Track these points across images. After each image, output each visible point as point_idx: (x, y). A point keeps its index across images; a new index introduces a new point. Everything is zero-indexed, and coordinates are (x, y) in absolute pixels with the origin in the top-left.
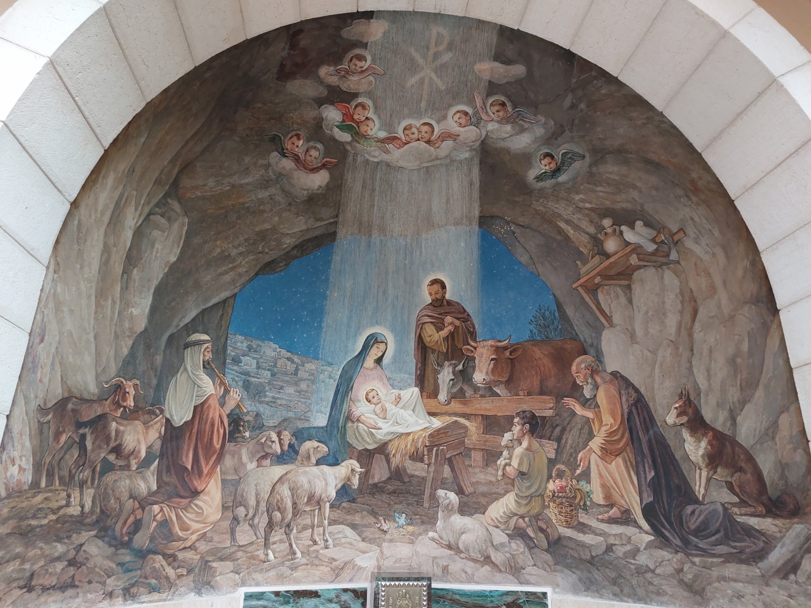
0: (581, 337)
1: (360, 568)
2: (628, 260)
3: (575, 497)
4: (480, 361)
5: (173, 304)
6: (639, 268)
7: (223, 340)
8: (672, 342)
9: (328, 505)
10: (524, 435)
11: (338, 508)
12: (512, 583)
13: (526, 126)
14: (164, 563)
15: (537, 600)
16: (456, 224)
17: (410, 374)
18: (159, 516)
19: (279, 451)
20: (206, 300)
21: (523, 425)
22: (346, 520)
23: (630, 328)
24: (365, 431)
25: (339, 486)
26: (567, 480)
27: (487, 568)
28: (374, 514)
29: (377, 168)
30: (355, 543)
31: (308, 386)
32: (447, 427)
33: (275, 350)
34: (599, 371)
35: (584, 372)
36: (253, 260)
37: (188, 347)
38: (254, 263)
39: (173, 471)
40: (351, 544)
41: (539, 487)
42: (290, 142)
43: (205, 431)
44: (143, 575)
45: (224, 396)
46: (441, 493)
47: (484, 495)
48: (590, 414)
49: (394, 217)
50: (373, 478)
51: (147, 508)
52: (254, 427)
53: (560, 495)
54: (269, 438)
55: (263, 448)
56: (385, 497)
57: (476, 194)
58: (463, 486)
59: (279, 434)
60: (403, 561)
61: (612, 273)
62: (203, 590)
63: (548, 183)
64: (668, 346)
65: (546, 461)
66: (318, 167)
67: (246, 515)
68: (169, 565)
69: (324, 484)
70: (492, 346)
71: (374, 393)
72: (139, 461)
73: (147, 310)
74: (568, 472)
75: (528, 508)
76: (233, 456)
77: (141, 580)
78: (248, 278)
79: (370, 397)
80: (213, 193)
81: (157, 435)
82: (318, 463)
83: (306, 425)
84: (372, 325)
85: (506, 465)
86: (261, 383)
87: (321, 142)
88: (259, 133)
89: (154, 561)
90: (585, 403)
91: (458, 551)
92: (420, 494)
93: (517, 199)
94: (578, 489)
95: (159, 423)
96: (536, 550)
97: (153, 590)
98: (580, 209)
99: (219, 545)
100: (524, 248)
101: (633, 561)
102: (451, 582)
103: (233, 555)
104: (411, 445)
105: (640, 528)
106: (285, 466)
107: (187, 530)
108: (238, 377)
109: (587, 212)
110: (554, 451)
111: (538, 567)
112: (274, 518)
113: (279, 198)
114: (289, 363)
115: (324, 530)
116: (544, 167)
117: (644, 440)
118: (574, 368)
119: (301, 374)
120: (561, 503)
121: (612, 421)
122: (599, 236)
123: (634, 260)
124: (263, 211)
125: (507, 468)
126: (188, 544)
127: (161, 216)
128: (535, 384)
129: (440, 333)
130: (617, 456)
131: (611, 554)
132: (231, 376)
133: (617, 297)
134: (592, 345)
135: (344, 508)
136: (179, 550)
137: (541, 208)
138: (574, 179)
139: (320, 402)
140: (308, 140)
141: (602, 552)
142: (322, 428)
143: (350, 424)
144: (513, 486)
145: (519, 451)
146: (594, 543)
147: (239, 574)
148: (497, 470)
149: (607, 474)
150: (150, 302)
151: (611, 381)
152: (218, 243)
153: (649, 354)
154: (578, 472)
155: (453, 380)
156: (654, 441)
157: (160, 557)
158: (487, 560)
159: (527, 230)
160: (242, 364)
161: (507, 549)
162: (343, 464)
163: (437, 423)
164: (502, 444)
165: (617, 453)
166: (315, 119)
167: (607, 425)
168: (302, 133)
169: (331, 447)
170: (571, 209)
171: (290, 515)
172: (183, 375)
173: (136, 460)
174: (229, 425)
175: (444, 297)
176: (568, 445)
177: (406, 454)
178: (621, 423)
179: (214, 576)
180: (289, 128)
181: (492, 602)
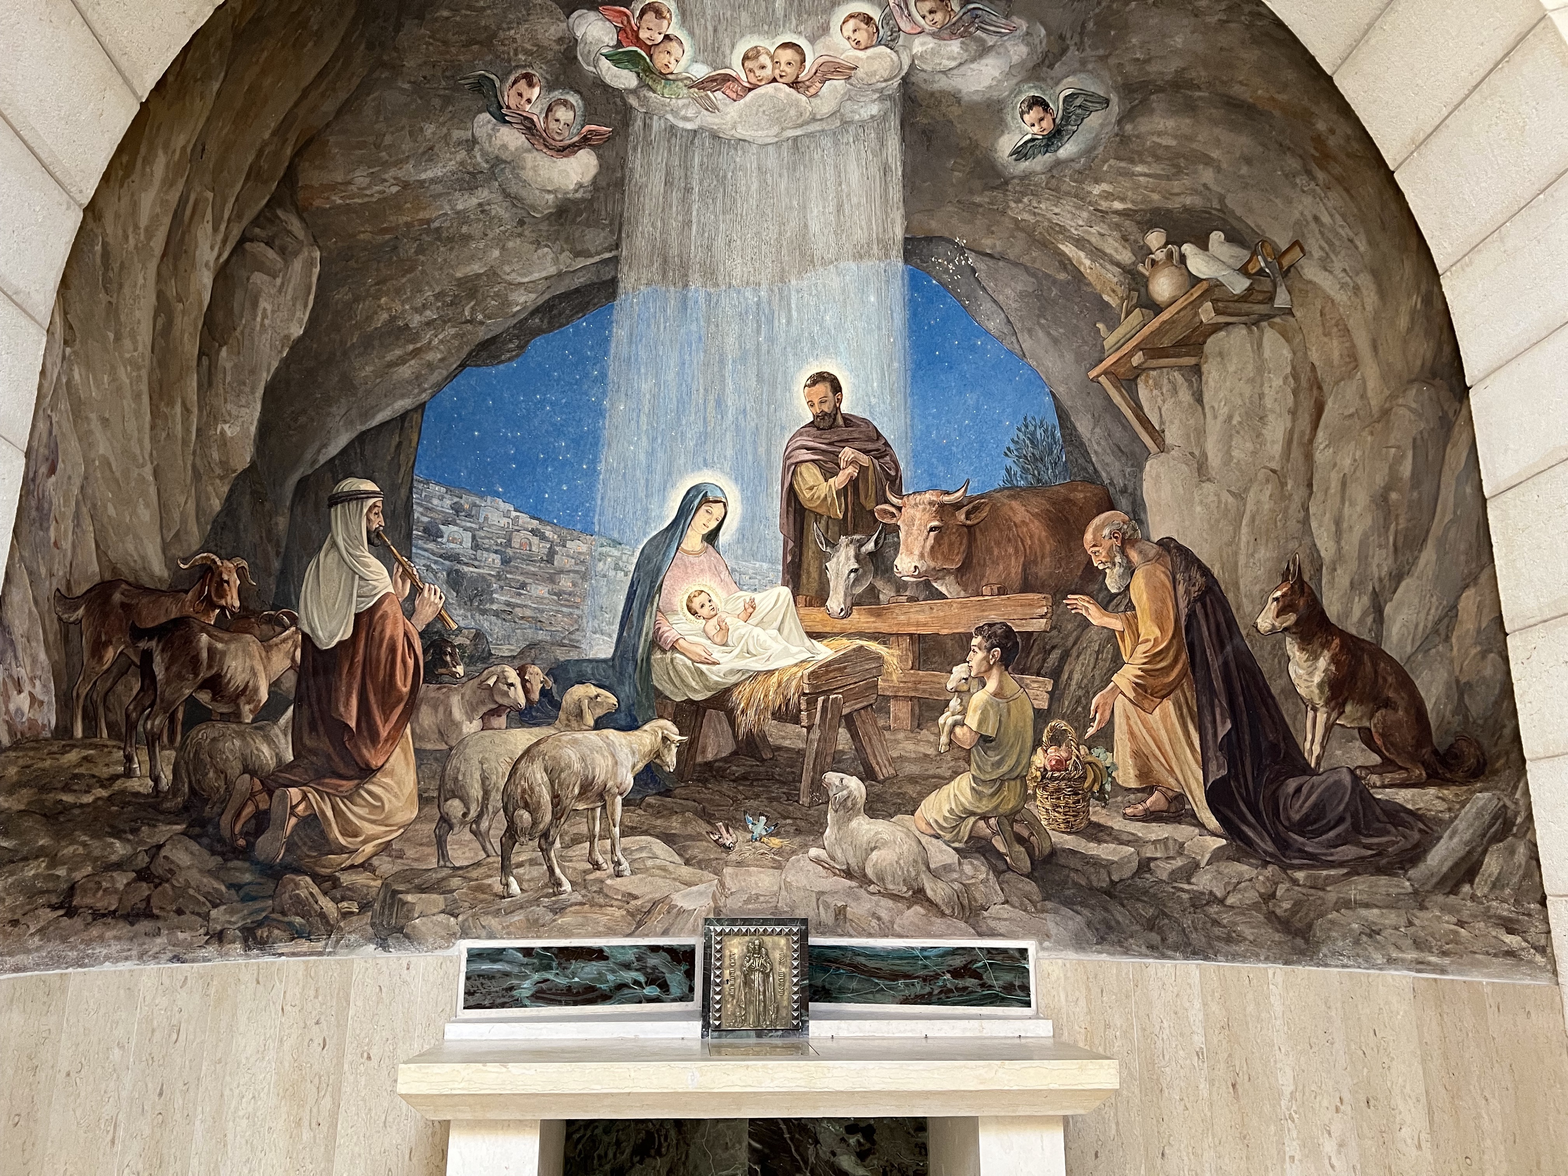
0: (1104, 474)
1: (681, 912)
2: (1197, 314)
3: (1084, 778)
4: (909, 534)
5: (303, 419)
6: (1216, 328)
7: (404, 492)
8: (1274, 471)
9: (619, 799)
10: (990, 668)
11: (639, 806)
12: (963, 935)
13: (990, 40)
14: (316, 890)
15: (1009, 962)
16: (859, 256)
17: (772, 562)
18: (301, 807)
19: (522, 701)
20: (366, 415)
21: (989, 650)
22: (655, 827)
23: (1197, 453)
24: (688, 668)
25: (640, 766)
26: (1069, 746)
27: (917, 908)
28: (708, 817)
29: (692, 143)
30: (671, 867)
31: (574, 585)
32: (845, 658)
33: (506, 515)
34: (1136, 541)
35: (1107, 543)
36: (455, 336)
37: (336, 504)
38: (456, 343)
39: (321, 729)
40: (663, 869)
41: (1018, 762)
42: (513, 92)
43: (378, 661)
44: (278, 908)
45: (411, 598)
46: (832, 777)
47: (912, 780)
48: (1116, 623)
49: (733, 245)
50: (704, 752)
51: (278, 792)
52: (471, 657)
53: (1057, 774)
54: (502, 678)
55: (492, 695)
56: (725, 787)
57: (896, 193)
58: (874, 765)
59: (521, 673)
60: (762, 899)
61: (1166, 343)
62: (390, 942)
63: (1038, 163)
64: (1268, 481)
65: (1031, 713)
66: (573, 145)
67: (465, 815)
68: (325, 894)
69: (610, 762)
70: (932, 503)
71: (703, 598)
72: (256, 707)
73: (253, 429)
74: (1072, 733)
75: (995, 801)
76: (435, 708)
77: (273, 916)
78: (445, 373)
79: (696, 605)
80: (366, 200)
81: (288, 663)
82: (599, 725)
83: (574, 655)
84: (697, 468)
85: (955, 724)
86: (482, 577)
87: (577, 92)
88: (448, 74)
89: (297, 886)
90: (1107, 602)
91: (864, 880)
92: (794, 781)
93: (978, 199)
94: (1090, 763)
95: (290, 642)
96: (1008, 876)
97: (297, 934)
98: (1103, 214)
99: (416, 865)
100: (995, 301)
101: (1186, 887)
102: (851, 936)
103: (444, 884)
104: (776, 692)
105: (1201, 825)
106: (536, 730)
107: (356, 836)
108: (436, 562)
109: (1116, 219)
110: (1047, 696)
111: (1013, 906)
112: (517, 821)
113: (499, 210)
114: (535, 540)
115: (613, 845)
116: (1028, 128)
117: (1215, 665)
118: (1089, 536)
119: (559, 561)
120: (1058, 790)
121: (1158, 633)
122: (1140, 267)
123: (1207, 314)
124: (468, 238)
125: (958, 730)
126: (359, 860)
127: (267, 244)
128: (1013, 571)
129: (831, 481)
130: (1163, 697)
131: (1148, 876)
132: (423, 562)
133: (1175, 391)
134: (1124, 491)
135: (649, 805)
136: (343, 870)
137: (1026, 216)
138: (1089, 151)
139: (598, 613)
140: (550, 87)
141: (1130, 874)
142: (605, 661)
143: (658, 655)
144: (968, 762)
145: (979, 698)
146: (1116, 859)
147: (456, 917)
148: (939, 735)
149: (1144, 731)
150: (257, 415)
151: (1158, 558)
152: (383, 300)
153: (1231, 499)
154: (1091, 731)
155: (856, 570)
156: (1232, 665)
157: (308, 879)
158: (918, 895)
159: (1001, 264)
160: (444, 540)
161: (955, 875)
162: (646, 727)
163: (825, 652)
164: (949, 687)
165: (1164, 692)
166: (560, 40)
167: (1147, 641)
168: (536, 73)
169: (622, 695)
170: (1085, 215)
171: (548, 817)
172: (330, 556)
173: (252, 706)
174: (425, 652)
175: (838, 409)
176: (1074, 683)
177: (766, 708)
178: (1173, 637)
179: (409, 918)
180: (509, 61)
181: (926, 967)
